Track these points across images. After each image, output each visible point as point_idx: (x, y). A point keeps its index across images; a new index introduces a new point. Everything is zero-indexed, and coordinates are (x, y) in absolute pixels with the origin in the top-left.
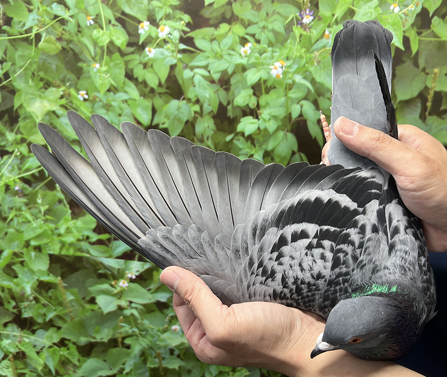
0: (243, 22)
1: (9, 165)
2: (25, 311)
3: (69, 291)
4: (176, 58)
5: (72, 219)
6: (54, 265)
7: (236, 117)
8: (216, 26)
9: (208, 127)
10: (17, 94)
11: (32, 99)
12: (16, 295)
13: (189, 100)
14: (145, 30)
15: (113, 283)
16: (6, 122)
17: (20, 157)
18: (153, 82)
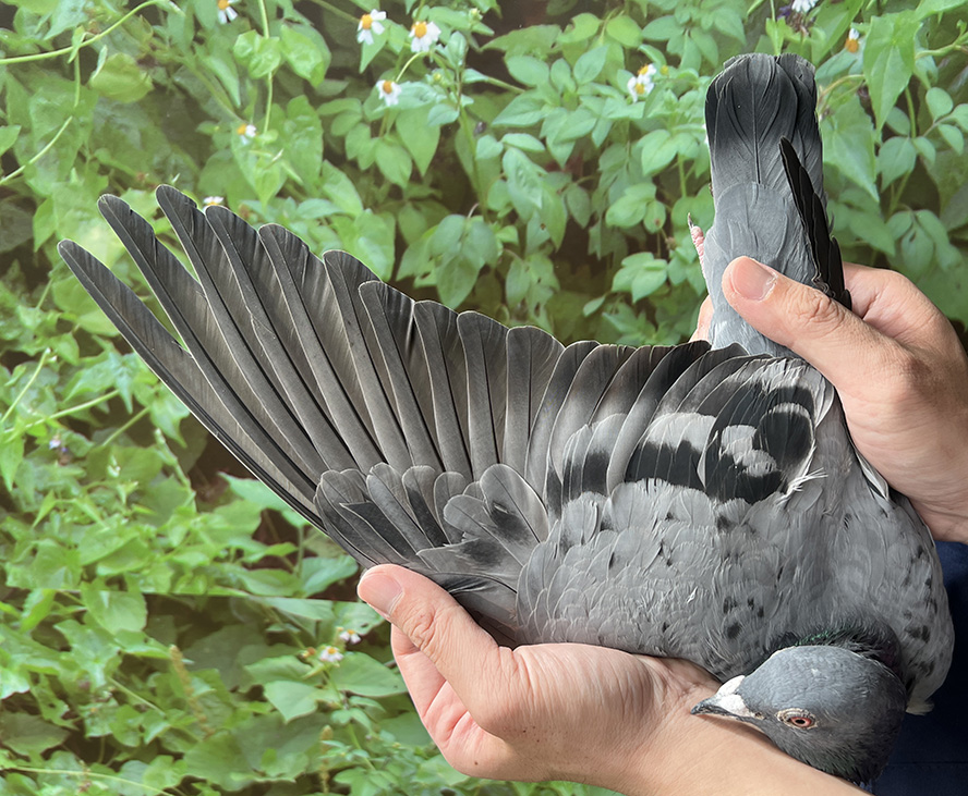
0: (635, 9)
1: (32, 388)
2: (93, 724)
3: (197, 676)
4: (456, 106)
5: (199, 510)
6: (158, 619)
7: (612, 255)
8: (564, 21)
9: (539, 281)
10: (39, 209)
11: (81, 219)
12: (67, 689)
13: (491, 215)
14: (373, 34)
15: (305, 654)
16: (14, 282)
17: (57, 368)
18: (396, 170)
